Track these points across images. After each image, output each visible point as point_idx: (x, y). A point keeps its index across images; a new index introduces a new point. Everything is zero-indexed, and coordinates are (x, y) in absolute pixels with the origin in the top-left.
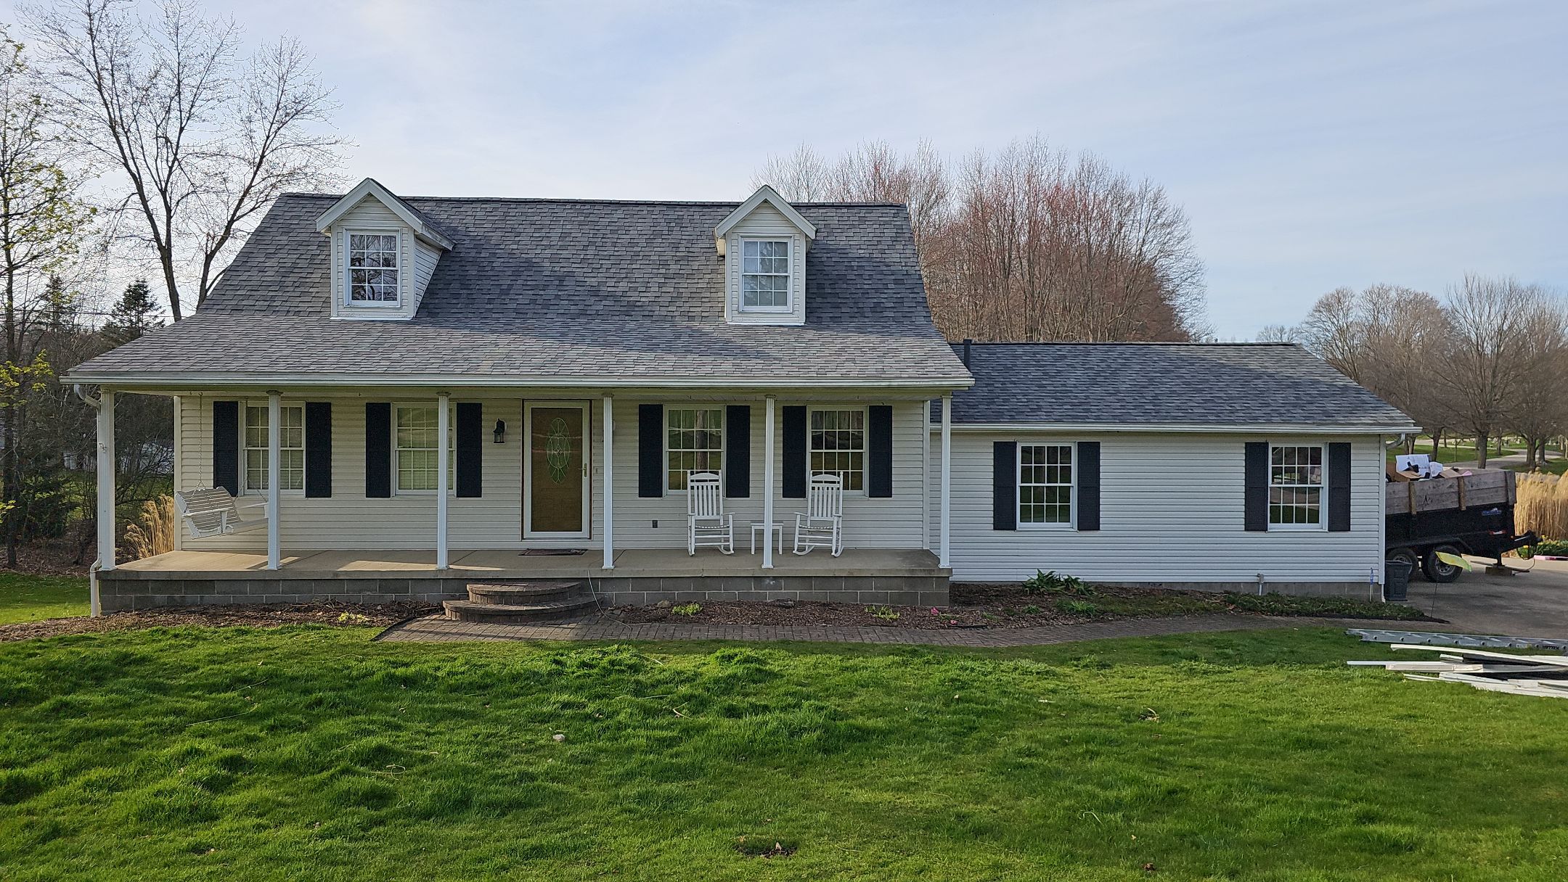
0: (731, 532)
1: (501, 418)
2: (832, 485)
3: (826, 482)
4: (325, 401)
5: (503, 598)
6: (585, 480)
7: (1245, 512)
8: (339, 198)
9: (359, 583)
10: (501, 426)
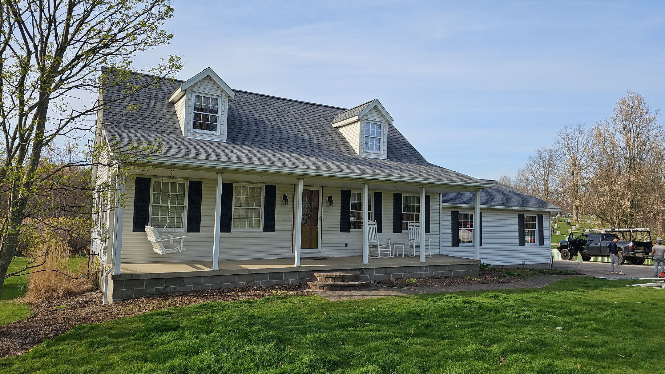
0: (390, 248)
1: (285, 193)
2: (418, 227)
3: (415, 226)
4: (198, 180)
5: (342, 278)
6: (319, 224)
7: (519, 239)
8: (182, 82)
9: (260, 275)
10: (285, 198)
